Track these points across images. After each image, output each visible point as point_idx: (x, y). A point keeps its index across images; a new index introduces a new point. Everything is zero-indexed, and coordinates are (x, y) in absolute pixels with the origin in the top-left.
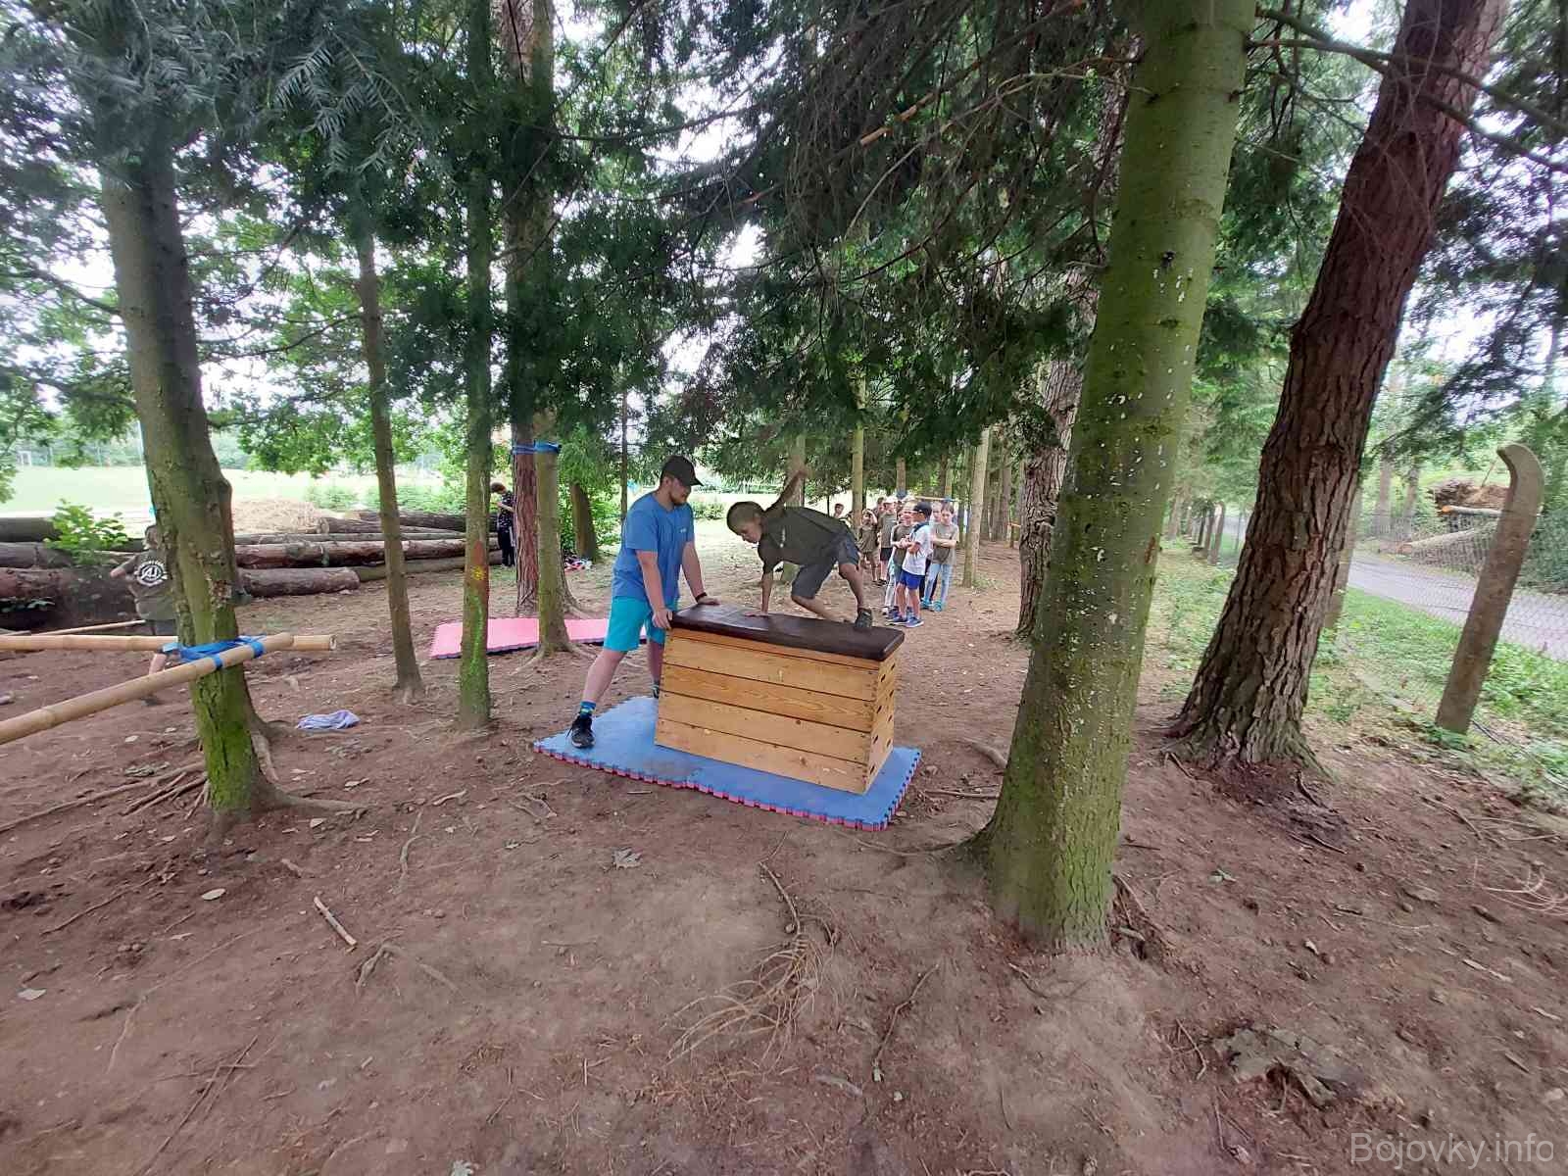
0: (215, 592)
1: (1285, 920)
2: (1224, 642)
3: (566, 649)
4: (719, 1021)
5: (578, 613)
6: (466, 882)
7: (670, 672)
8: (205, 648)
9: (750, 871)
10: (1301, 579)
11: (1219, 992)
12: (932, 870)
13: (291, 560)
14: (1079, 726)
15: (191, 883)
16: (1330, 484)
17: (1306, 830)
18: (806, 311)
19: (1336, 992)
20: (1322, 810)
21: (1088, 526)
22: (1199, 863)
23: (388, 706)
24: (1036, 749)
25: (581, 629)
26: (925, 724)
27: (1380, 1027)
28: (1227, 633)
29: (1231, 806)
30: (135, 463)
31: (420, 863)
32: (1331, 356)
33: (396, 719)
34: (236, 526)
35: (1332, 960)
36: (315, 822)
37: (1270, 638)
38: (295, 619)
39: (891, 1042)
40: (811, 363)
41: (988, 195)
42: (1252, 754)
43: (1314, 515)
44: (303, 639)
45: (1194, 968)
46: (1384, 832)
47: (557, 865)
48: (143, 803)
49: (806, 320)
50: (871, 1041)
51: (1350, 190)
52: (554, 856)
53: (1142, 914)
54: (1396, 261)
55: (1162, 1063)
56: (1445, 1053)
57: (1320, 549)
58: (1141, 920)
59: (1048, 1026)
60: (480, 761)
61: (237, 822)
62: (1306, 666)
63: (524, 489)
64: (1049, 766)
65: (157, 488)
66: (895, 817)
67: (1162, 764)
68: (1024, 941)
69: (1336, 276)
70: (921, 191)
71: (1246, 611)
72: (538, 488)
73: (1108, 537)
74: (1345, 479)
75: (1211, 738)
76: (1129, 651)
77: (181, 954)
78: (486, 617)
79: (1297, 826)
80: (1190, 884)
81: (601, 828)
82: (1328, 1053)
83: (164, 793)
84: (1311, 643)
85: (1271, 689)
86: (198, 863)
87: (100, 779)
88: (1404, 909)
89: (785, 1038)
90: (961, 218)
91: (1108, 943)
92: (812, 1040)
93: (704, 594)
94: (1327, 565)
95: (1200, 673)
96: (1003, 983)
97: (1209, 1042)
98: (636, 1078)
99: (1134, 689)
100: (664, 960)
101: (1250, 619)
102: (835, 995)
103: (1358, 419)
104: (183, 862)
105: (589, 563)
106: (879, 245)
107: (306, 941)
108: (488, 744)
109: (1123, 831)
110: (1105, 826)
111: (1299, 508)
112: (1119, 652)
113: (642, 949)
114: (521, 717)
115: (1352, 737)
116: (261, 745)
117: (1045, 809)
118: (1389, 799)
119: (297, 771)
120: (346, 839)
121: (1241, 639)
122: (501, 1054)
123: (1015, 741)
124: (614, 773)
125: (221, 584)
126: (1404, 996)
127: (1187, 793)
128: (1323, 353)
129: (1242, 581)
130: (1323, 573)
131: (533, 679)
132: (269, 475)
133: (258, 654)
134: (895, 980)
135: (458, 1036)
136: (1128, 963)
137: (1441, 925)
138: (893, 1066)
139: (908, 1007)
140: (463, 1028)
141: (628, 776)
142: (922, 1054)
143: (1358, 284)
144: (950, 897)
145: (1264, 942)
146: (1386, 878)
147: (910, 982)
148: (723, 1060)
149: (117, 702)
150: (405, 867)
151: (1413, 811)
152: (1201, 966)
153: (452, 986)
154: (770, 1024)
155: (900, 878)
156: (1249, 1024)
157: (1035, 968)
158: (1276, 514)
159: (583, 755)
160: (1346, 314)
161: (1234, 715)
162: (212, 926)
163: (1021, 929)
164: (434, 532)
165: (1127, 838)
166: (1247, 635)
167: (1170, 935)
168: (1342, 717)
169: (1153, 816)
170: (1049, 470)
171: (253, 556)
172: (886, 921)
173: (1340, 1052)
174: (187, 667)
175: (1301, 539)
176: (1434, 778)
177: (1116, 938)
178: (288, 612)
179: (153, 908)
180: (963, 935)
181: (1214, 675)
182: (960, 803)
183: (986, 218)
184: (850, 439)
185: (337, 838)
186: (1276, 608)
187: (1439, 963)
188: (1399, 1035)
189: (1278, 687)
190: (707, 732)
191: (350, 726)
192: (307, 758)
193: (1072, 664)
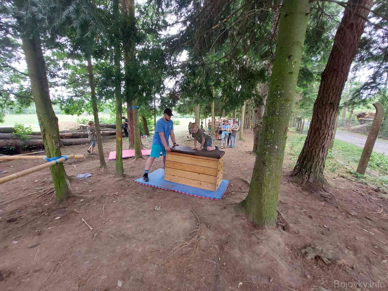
0: (55, 144)
1: (319, 220)
2: (304, 153)
3: (141, 157)
4: (181, 246)
5: (144, 148)
6: (119, 214)
7: (167, 162)
8: (53, 158)
9: (187, 210)
10: (323, 136)
11: (303, 238)
12: (232, 210)
13: (74, 137)
14: (268, 174)
15: (52, 215)
16: (330, 113)
17: (325, 199)
18: (200, 72)
19: (331, 237)
20: (328, 194)
21: (270, 124)
22: (298, 207)
23: (99, 172)
24: (257, 180)
25: (146, 152)
26: (230, 174)
27: (343, 246)
28: (305, 150)
29: (306, 193)
30: (34, 113)
31: (108, 210)
32: (331, 81)
33: (101, 175)
34: (59, 128)
35: (331, 230)
36: (81, 200)
37: (315, 152)
38: (75, 151)
39: (223, 251)
40: (201, 85)
41: (245, 41)
42: (311, 180)
43: (327, 121)
44: (77, 156)
45: (297, 232)
46: (343, 199)
47: (141, 210)
48: (40, 196)
49: (199, 74)
50: (218, 251)
51: (336, 38)
52: (140, 208)
53: (284, 219)
54: (348, 56)
55: (289, 255)
56: (358, 251)
57: (328, 129)
58: (284, 221)
59: (261, 247)
60: (121, 185)
61: (63, 200)
62: (324, 158)
63: (130, 118)
64: (261, 184)
65: (40, 119)
66: (223, 197)
67: (289, 183)
68: (255, 226)
69: (333, 60)
70: (228, 41)
71: (310, 145)
72: (133, 117)
73: (275, 127)
74: (334, 112)
75: (301, 176)
76: (281, 155)
77: (50, 232)
78: (122, 150)
79: (322, 198)
80: (296, 212)
81: (151, 201)
82: (329, 252)
83: (45, 194)
84: (326, 153)
85: (316, 164)
86: (54, 210)
87: (29, 190)
88: (348, 217)
89: (197, 251)
90: (238, 47)
91: (276, 227)
92: (204, 251)
93: (176, 143)
94: (330, 133)
95: (298, 160)
96: (250, 236)
97: (301, 250)
98: (161, 260)
99: (282, 165)
100: (168, 232)
101: (311, 147)
102: (209, 240)
103: (338, 96)
104: (50, 210)
105: (147, 136)
106: (217, 55)
107: (80, 229)
108: (123, 181)
109: (279, 199)
110: (275, 198)
111: (323, 119)
112: (278, 155)
113: (162, 229)
114: (131, 174)
115: (336, 176)
116: (68, 182)
117: (260, 194)
118: (345, 191)
119: (77, 188)
120: (89, 204)
121: (308, 152)
122: (128, 255)
123: (252, 178)
124: (154, 187)
125: (56, 143)
126: (348, 238)
127: (295, 190)
128: (329, 80)
129: (309, 138)
130: (329, 135)
131: (134, 165)
132: (67, 115)
133: (66, 159)
134: (224, 236)
135: (118, 251)
136: (281, 231)
137: (357, 221)
138: (223, 256)
139: (227, 243)
140: (119, 249)
141: (157, 188)
142: (231, 254)
143: (338, 62)
144: (237, 216)
145: (314, 226)
146: (344, 210)
147: (227, 236)
148: (182, 256)
149: (33, 172)
150: (104, 211)
151: (351, 194)
152: (298, 232)
153: (116, 239)
154: (193, 247)
155: (225, 211)
156: (310, 246)
157: (258, 233)
158: (317, 120)
159: (146, 183)
160: (335, 70)
161: (306, 170)
162: (58, 226)
163: (254, 223)
164: (109, 129)
165: (281, 202)
166: (310, 151)
167: (291, 225)
168: (333, 171)
169: (287, 196)
170: (260, 111)
171: (64, 136)
172: (221, 222)
173: (332, 252)
174: (49, 163)
175: (323, 127)
176: (356, 185)
177: (278, 225)
178: (73, 150)
179: (44, 221)
180: (240, 225)
181: (302, 161)
182: (240, 193)
183: (244, 48)
184: (210, 104)
185: (87, 204)
186: (317, 144)
187: (357, 230)
188: (347, 247)
189: (317, 164)
190: (177, 177)
191: (89, 177)
192: (79, 185)
193: (267, 159)
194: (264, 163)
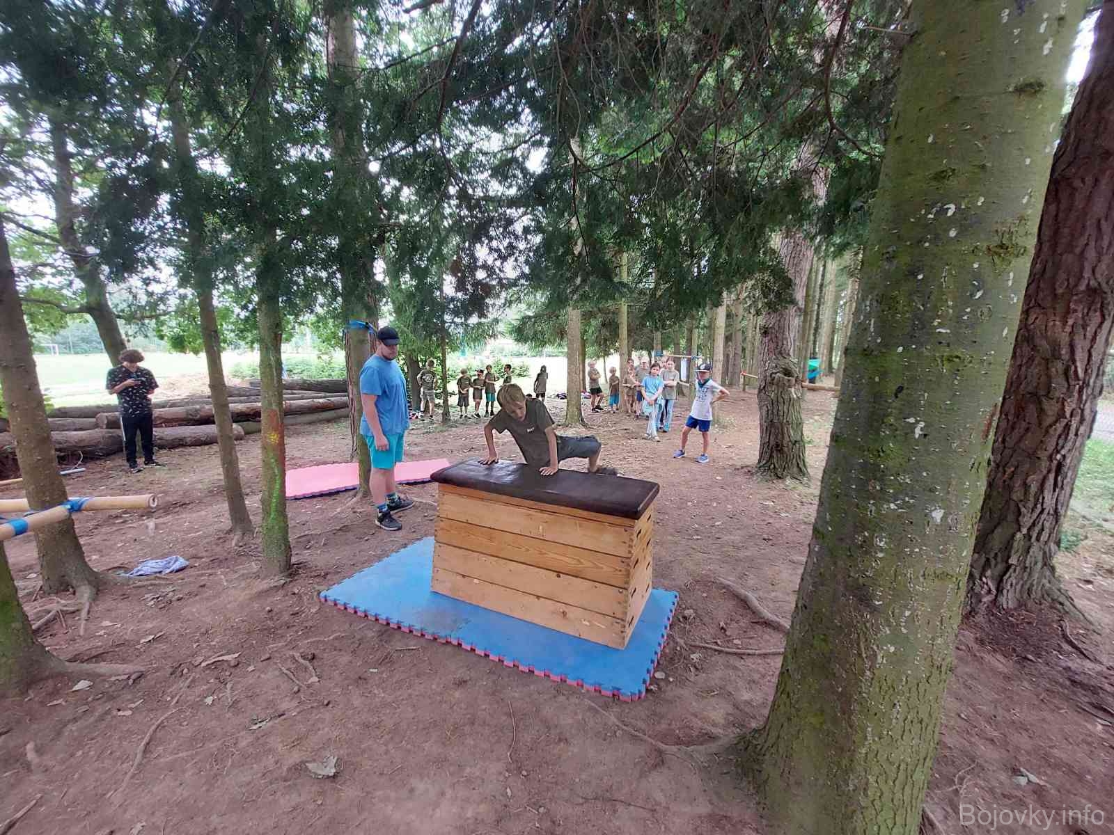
7: (443, 525)
10: (1059, 426)
12: (694, 781)
13: (190, 420)
14: (888, 655)
16: (1089, 331)
17: (1091, 696)
20: (1097, 666)
21: (900, 389)
22: (992, 753)
23: (218, 549)
26: (681, 561)
32: (1089, 201)
33: (220, 563)
37: (1026, 486)
42: (1009, 600)
43: (1074, 361)
57: (1080, 396)
60: (270, 611)
73: (930, 404)
74: (1106, 325)
78: (283, 475)
79: (1079, 691)
80: (993, 791)
84: (1067, 489)
85: (1028, 537)
94: (1086, 412)
101: (1002, 465)
108: (281, 592)
111: (1057, 355)
114: (323, 560)
117: (838, 749)
119: (106, 623)
124: (388, 624)
128: (1079, 196)
130: (1082, 420)
131: (348, 519)
141: (399, 628)
144: (717, 821)
155: (658, 784)
158: (1031, 359)
161: (988, 560)
166: (1001, 483)
170: (781, 329)
175: (1060, 386)
185: (99, 711)
186: (1033, 456)
189: (1034, 536)
190: (476, 581)
191: (178, 571)
192: (123, 606)
193: (878, 574)
194: (863, 597)
